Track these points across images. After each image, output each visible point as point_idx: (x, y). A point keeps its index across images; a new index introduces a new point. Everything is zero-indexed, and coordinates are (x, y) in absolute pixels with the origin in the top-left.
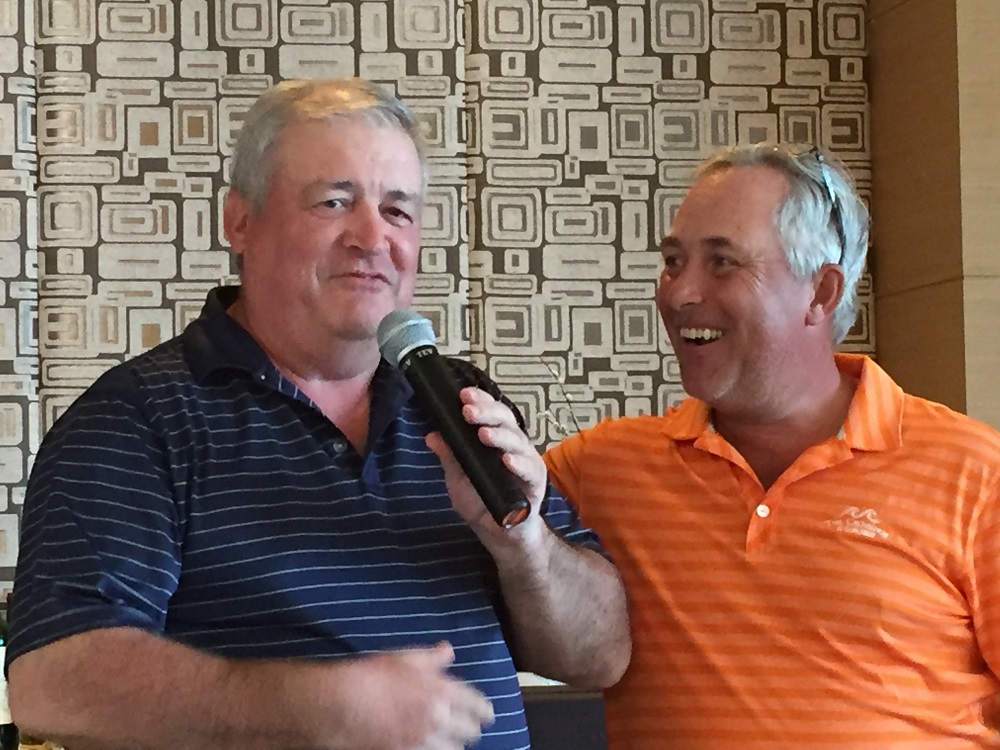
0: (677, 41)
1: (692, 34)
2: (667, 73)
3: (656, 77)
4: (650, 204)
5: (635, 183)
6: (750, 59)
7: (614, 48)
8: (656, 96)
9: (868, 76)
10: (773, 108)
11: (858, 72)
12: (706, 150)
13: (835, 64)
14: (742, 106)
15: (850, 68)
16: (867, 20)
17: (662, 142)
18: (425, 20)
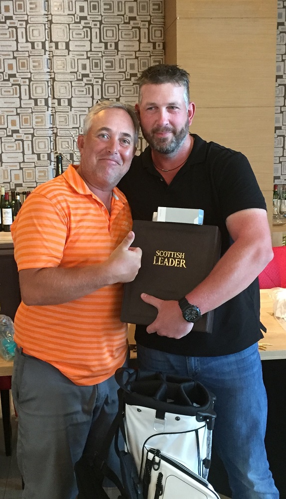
0: (109, 38)
1: (113, 36)
2: (106, 48)
3: (103, 49)
4: (102, 86)
5: (97, 80)
6: (130, 43)
7: (91, 41)
8: (103, 55)
9: (164, 48)
10: (137, 58)
11: (161, 47)
12: (118, 70)
13: (154, 44)
14: (127, 57)
15: (159, 45)
16: (164, 31)
17: (104, 68)
18: (36, 33)
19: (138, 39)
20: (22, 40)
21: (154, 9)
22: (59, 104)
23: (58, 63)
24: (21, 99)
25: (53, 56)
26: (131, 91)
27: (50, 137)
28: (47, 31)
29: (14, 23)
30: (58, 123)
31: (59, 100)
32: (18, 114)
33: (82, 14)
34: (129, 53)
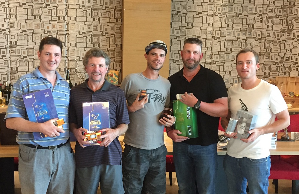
0: (95, 16)
3: (92, 21)
4: (91, 38)
5: (89, 35)
7: (87, 17)
9: (122, 21)
10: (108, 25)
11: (120, 21)
12: (99, 31)
14: (104, 25)
17: (93, 29)
19: (109, 17)
20: (54, 15)
21: (117, 4)
22: (71, 45)
23: (71, 27)
25: (69, 23)
26: (105, 40)
27: (66, 61)
28: (66, 11)
29: (51, 8)
30: (69, 54)
33: (83, 5)
34: (105, 23)
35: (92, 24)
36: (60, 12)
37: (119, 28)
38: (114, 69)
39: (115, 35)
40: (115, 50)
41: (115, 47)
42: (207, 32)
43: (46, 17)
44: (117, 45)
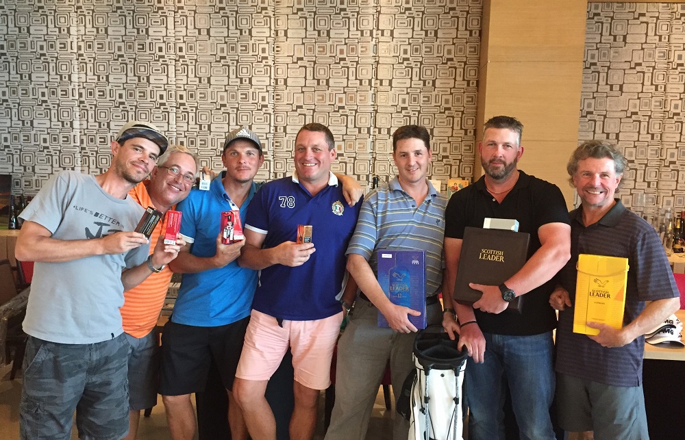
0: (427, 77)
1: (431, 75)
2: (424, 85)
3: (421, 86)
4: (418, 117)
5: (414, 112)
6: (446, 81)
7: (411, 79)
8: (422, 90)
9: (477, 85)
10: (451, 94)
11: (475, 84)
12: (433, 104)
13: (468, 82)
14: (443, 93)
15: (473, 83)
16: (478, 71)
17: (422, 102)
18: (364, 72)
19: (454, 77)
20: (352, 78)
21: (470, 52)
22: (380, 133)
23: (381, 98)
24: (347, 127)
25: (378, 91)
26: (444, 122)
27: (370, 161)
28: (374, 70)
29: (347, 64)
30: (377, 149)
31: (380, 129)
32: (344, 140)
33: (405, 56)
34: (445, 89)
35: (420, 92)
36: (363, 71)
37: (472, 98)
38: (459, 176)
39: (463, 112)
40: (462, 141)
41: (463, 135)
42: (653, 103)
43: (338, 81)
44: (466, 131)
